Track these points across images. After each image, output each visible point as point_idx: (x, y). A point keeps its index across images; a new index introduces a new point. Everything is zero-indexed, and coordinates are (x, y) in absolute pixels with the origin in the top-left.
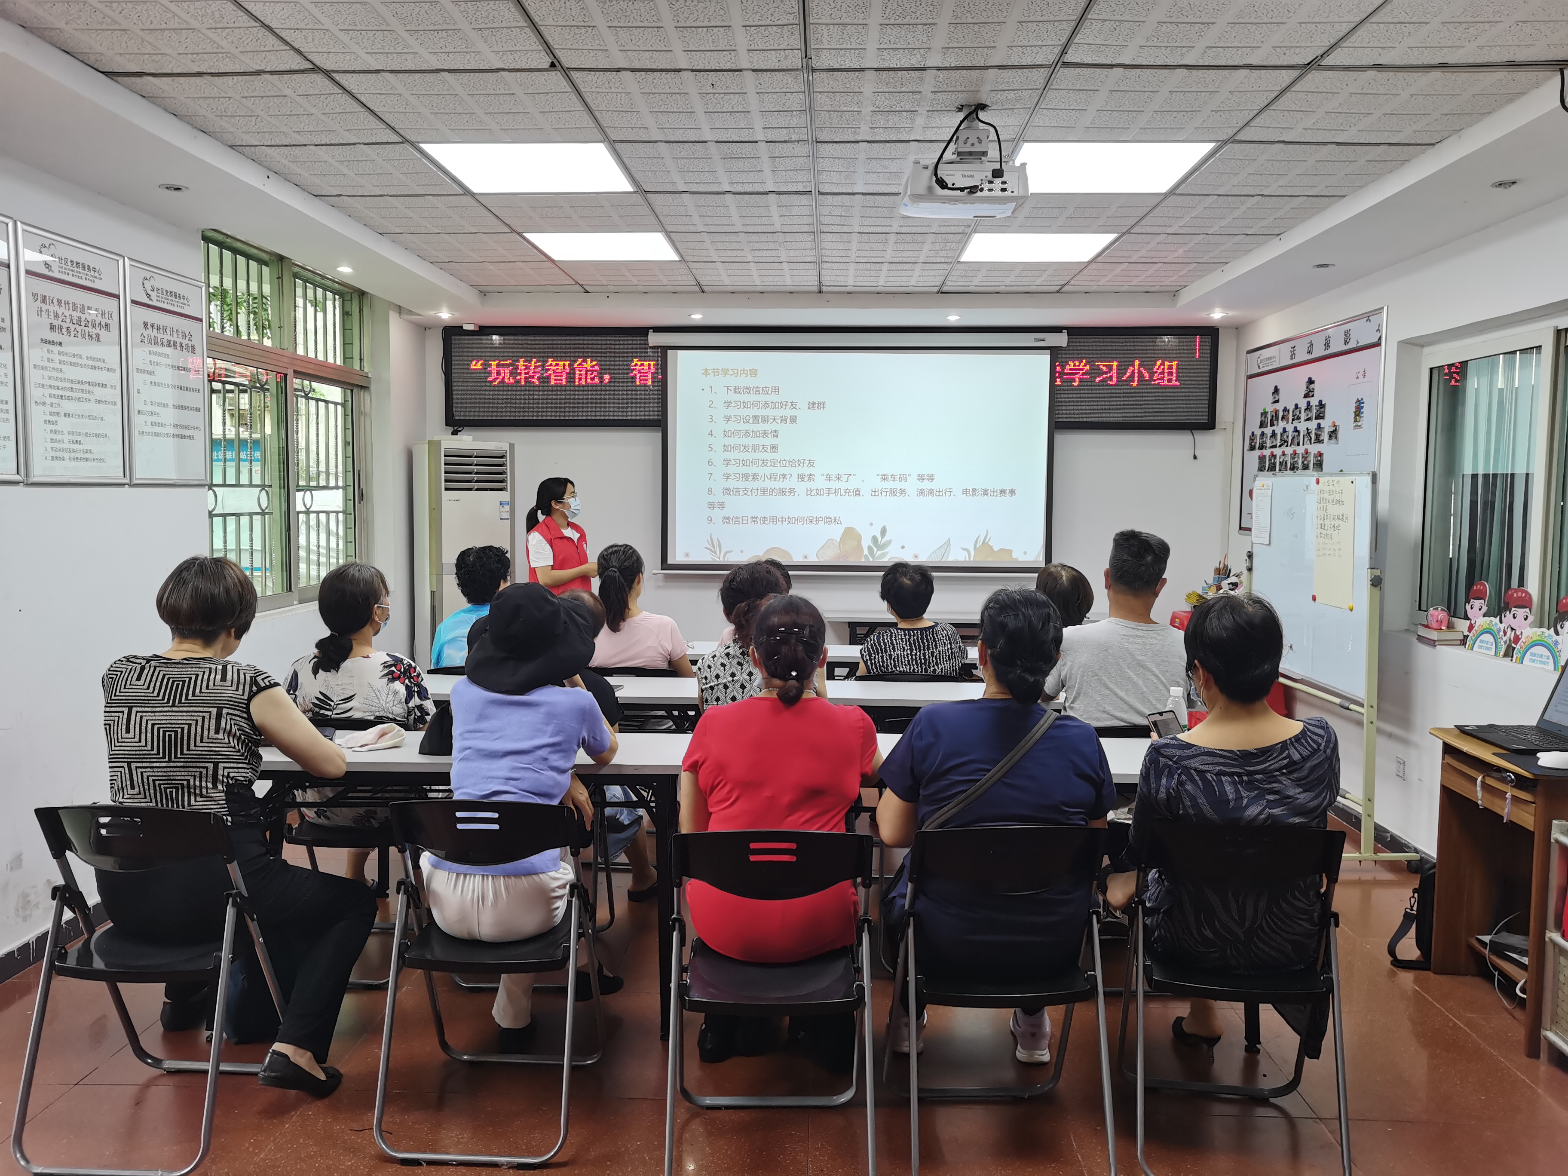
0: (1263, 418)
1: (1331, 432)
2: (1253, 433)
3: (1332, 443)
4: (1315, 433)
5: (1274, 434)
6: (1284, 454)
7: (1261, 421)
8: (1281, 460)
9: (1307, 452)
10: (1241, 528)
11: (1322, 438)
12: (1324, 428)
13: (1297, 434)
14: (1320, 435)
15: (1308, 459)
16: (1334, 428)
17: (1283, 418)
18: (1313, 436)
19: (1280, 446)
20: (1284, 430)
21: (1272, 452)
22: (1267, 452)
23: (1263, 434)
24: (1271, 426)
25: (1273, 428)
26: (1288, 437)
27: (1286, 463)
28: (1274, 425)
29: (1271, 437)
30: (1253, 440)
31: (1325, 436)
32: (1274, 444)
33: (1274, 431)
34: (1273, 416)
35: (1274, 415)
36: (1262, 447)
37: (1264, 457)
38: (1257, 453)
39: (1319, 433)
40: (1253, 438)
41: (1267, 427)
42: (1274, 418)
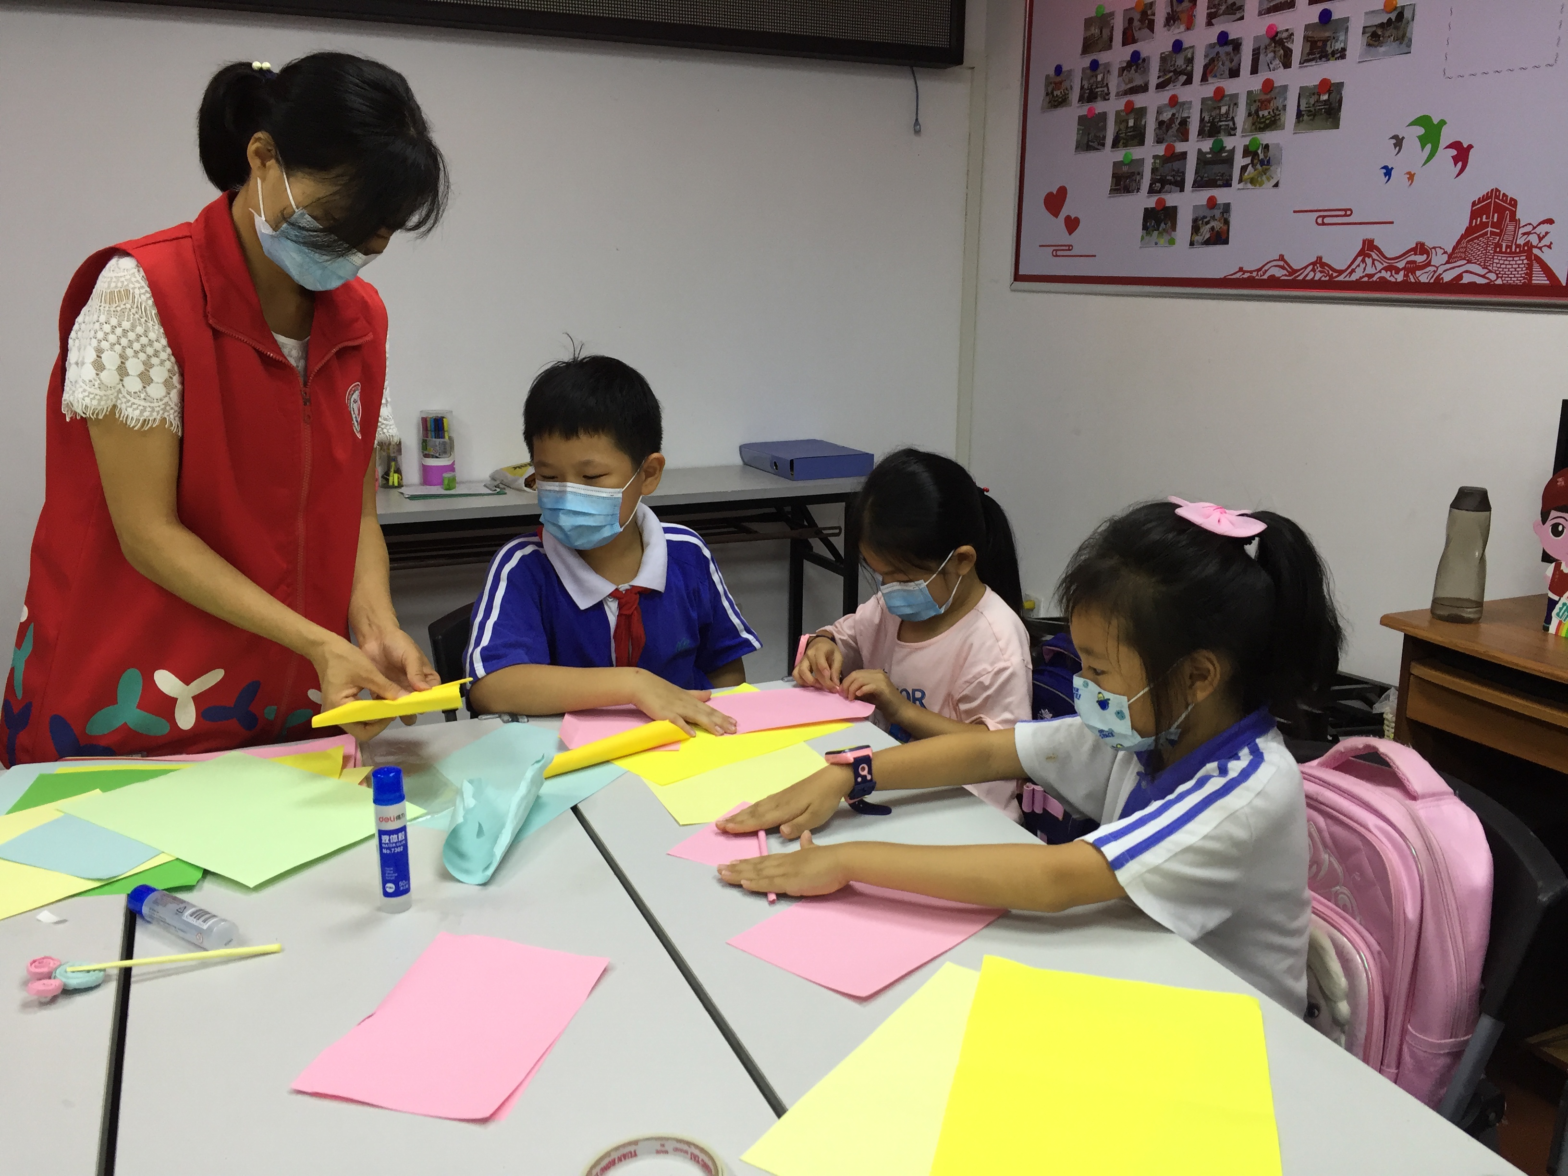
0: (1095, 31)
1: (1382, 25)
2: (1058, 70)
3: (1385, 54)
4: (1306, 38)
5: (1136, 61)
6: (1174, 101)
7: (1085, 39)
8: (1166, 116)
9: (1268, 85)
10: (1018, 277)
11: (1339, 46)
12: (1347, 20)
13: (1229, 48)
14: (1325, 41)
15: (1279, 103)
16: (1393, 16)
17: (1171, 19)
18: (1297, 47)
19: (1160, 86)
20: (1178, 46)
21: (1129, 105)
22: (1112, 107)
23: (1095, 65)
24: (1124, 44)
25: (1130, 49)
26: (1190, 61)
27: (1184, 123)
28: (1134, 41)
29: (1122, 70)
30: (1058, 85)
31: (1355, 41)
32: (1138, 81)
33: (1136, 55)
34: (1131, 20)
35: (1137, 16)
36: (1089, 96)
37: (1103, 116)
38: (1075, 110)
39: (1327, 34)
40: (1058, 79)
41: (1109, 47)
42: (1136, 23)
